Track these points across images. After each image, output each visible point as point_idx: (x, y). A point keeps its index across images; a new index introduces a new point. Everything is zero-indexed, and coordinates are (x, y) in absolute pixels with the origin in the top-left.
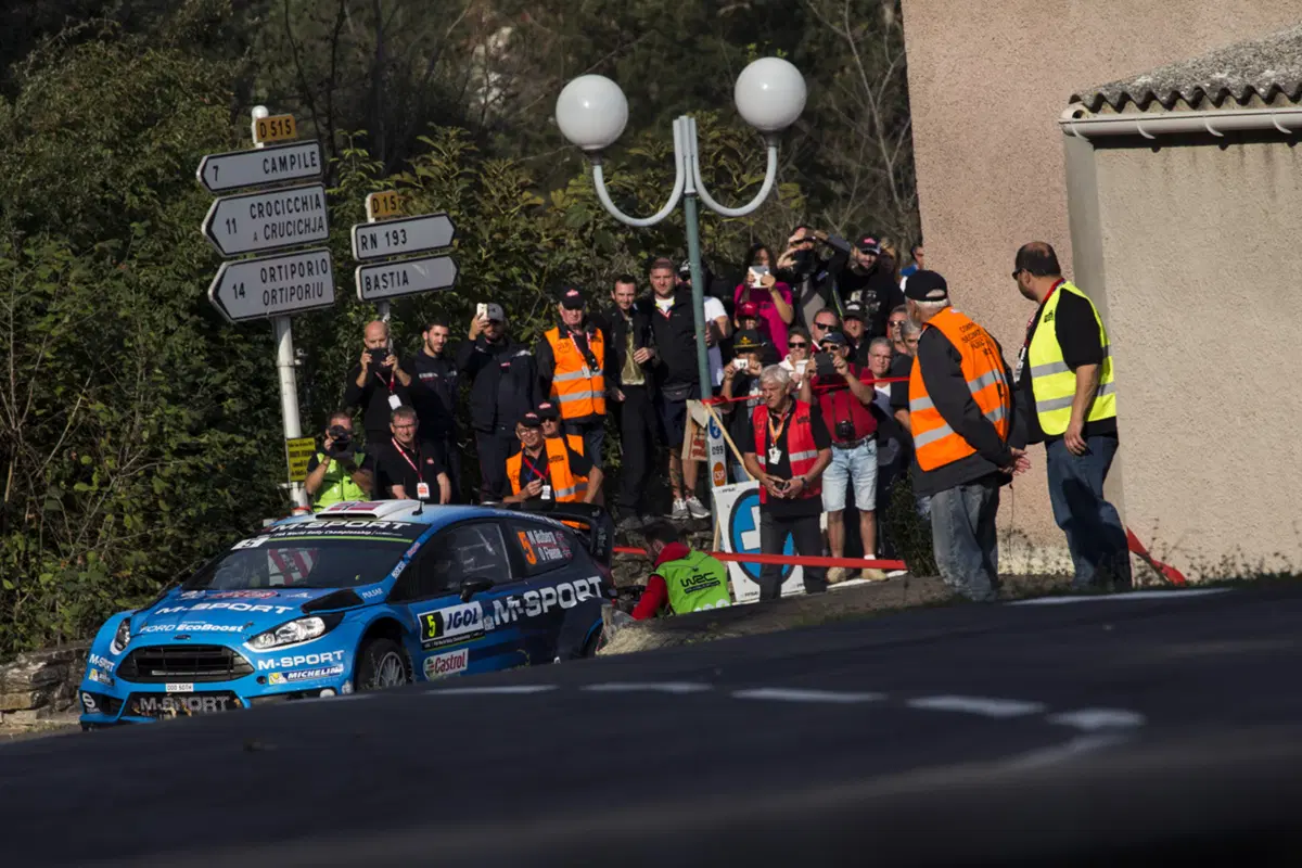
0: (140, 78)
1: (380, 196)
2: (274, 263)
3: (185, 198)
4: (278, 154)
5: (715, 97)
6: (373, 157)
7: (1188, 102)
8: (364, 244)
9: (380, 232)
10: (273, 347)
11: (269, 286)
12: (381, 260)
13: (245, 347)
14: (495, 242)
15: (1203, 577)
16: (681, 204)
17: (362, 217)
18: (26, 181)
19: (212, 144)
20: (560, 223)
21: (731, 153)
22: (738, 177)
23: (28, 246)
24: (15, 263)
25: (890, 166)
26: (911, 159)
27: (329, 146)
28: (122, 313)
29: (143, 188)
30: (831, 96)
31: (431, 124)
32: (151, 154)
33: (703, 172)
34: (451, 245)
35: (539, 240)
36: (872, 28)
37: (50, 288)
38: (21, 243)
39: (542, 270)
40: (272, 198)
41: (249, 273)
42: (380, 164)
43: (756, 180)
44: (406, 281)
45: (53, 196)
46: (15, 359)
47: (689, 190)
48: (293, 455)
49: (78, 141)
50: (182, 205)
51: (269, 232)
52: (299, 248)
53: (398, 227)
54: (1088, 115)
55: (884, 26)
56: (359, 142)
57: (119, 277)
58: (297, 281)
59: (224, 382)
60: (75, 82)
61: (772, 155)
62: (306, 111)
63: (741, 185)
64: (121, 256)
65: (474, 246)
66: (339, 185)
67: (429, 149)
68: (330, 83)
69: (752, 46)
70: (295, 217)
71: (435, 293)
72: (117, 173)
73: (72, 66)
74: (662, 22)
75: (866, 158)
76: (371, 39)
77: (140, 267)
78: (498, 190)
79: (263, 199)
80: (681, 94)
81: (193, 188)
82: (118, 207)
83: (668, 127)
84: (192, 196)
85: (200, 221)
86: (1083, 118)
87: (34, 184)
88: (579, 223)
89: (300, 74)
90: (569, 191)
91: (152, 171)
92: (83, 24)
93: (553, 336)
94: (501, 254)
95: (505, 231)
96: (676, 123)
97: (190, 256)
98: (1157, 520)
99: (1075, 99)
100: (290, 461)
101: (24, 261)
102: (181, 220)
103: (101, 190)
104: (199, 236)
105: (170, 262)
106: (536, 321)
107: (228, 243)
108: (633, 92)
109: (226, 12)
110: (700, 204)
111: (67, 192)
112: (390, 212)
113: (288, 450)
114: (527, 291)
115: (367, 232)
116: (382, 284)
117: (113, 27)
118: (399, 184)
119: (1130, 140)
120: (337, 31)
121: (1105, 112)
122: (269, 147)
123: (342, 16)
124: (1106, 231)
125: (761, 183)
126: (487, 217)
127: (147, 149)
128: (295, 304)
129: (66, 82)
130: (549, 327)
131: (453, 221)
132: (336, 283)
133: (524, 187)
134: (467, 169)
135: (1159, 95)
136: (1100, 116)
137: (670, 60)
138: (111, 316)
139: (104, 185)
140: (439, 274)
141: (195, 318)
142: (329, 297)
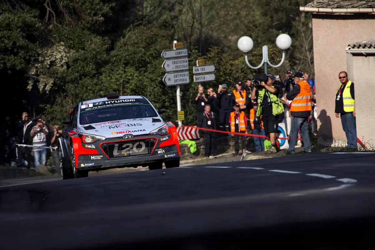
0: (150, 34)
1: (200, 60)
2: (177, 74)
3: (159, 60)
4: (179, 51)
5: (272, 42)
6: (199, 52)
7: (374, 47)
8: (196, 71)
9: (199, 68)
10: (176, 91)
11: (176, 79)
12: (199, 74)
13: (170, 91)
14: (224, 71)
15: (373, 149)
16: (264, 65)
17: (195, 65)
18: (126, 55)
19: (165, 48)
20: (237, 68)
21: (275, 54)
22: (276, 59)
23: (126, 68)
24: (123, 72)
25: (309, 57)
26: (313, 57)
27: (190, 50)
28: (145, 83)
29: (150, 57)
30: (297, 42)
31: (211, 45)
32: (152, 51)
33: (269, 58)
34: (214, 72)
35: (233, 71)
36: (307, 28)
37: (130, 78)
38: (125, 68)
39: (233, 77)
40: (177, 60)
41: (171, 76)
42: (200, 54)
43: (280, 60)
44: (204, 79)
45: (131, 58)
46: (122, 92)
47: (266, 61)
48: (179, 114)
49: (137, 47)
50: (158, 61)
51: (176, 67)
52: (182, 71)
53: (203, 67)
54: (352, 49)
55: (309, 28)
56: (196, 49)
57: (145, 76)
58: (181, 78)
59: (166, 99)
60: (137, 35)
61: (284, 55)
62: (185, 42)
63: (277, 60)
64: (145, 71)
65: (220, 72)
66: (191, 58)
67: (210, 51)
68: (191, 36)
69: (281, 31)
70: (181, 64)
71: (210, 82)
72: (145, 54)
73: (137, 31)
74: (262, 25)
75: (304, 55)
76: (200, 26)
77: (149, 74)
78: (225, 60)
79: (175, 60)
80: (265, 41)
81: (160, 57)
82: (145, 61)
83: (262, 48)
84: (160, 59)
85: (162, 64)
86: (351, 50)
87: (127, 55)
88: (241, 68)
89: (184, 34)
90: (239, 60)
91: (152, 54)
92: (139, 22)
93: (234, 91)
94: (225, 74)
95: (226, 69)
96: (263, 47)
97: (159, 72)
98: (363, 137)
99: (349, 45)
100: (179, 116)
101: (125, 72)
102: (158, 64)
103: (141, 57)
104: (161, 68)
105: (155, 73)
106: (232, 88)
107: (168, 69)
108: (254, 40)
109: (169, 21)
110: (268, 64)
111: (134, 58)
112: (202, 64)
113: (178, 113)
114: (230, 82)
115: (197, 68)
116: (199, 79)
117: (145, 23)
118: (204, 58)
119: (361, 55)
120: (193, 25)
121: (355, 48)
122: (177, 49)
123: (194, 22)
124: (355, 74)
125: (281, 60)
126: (222, 66)
127: (151, 49)
128: (181, 83)
129: (135, 34)
130: (234, 90)
131: (215, 66)
132: (190, 79)
133: (231, 60)
134: (219, 56)
135: (367, 45)
136: (354, 49)
137: (263, 33)
138: (142, 84)
139: (142, 56)
140: (212, 77)
141: (160, 85)
142: (188, 81)
